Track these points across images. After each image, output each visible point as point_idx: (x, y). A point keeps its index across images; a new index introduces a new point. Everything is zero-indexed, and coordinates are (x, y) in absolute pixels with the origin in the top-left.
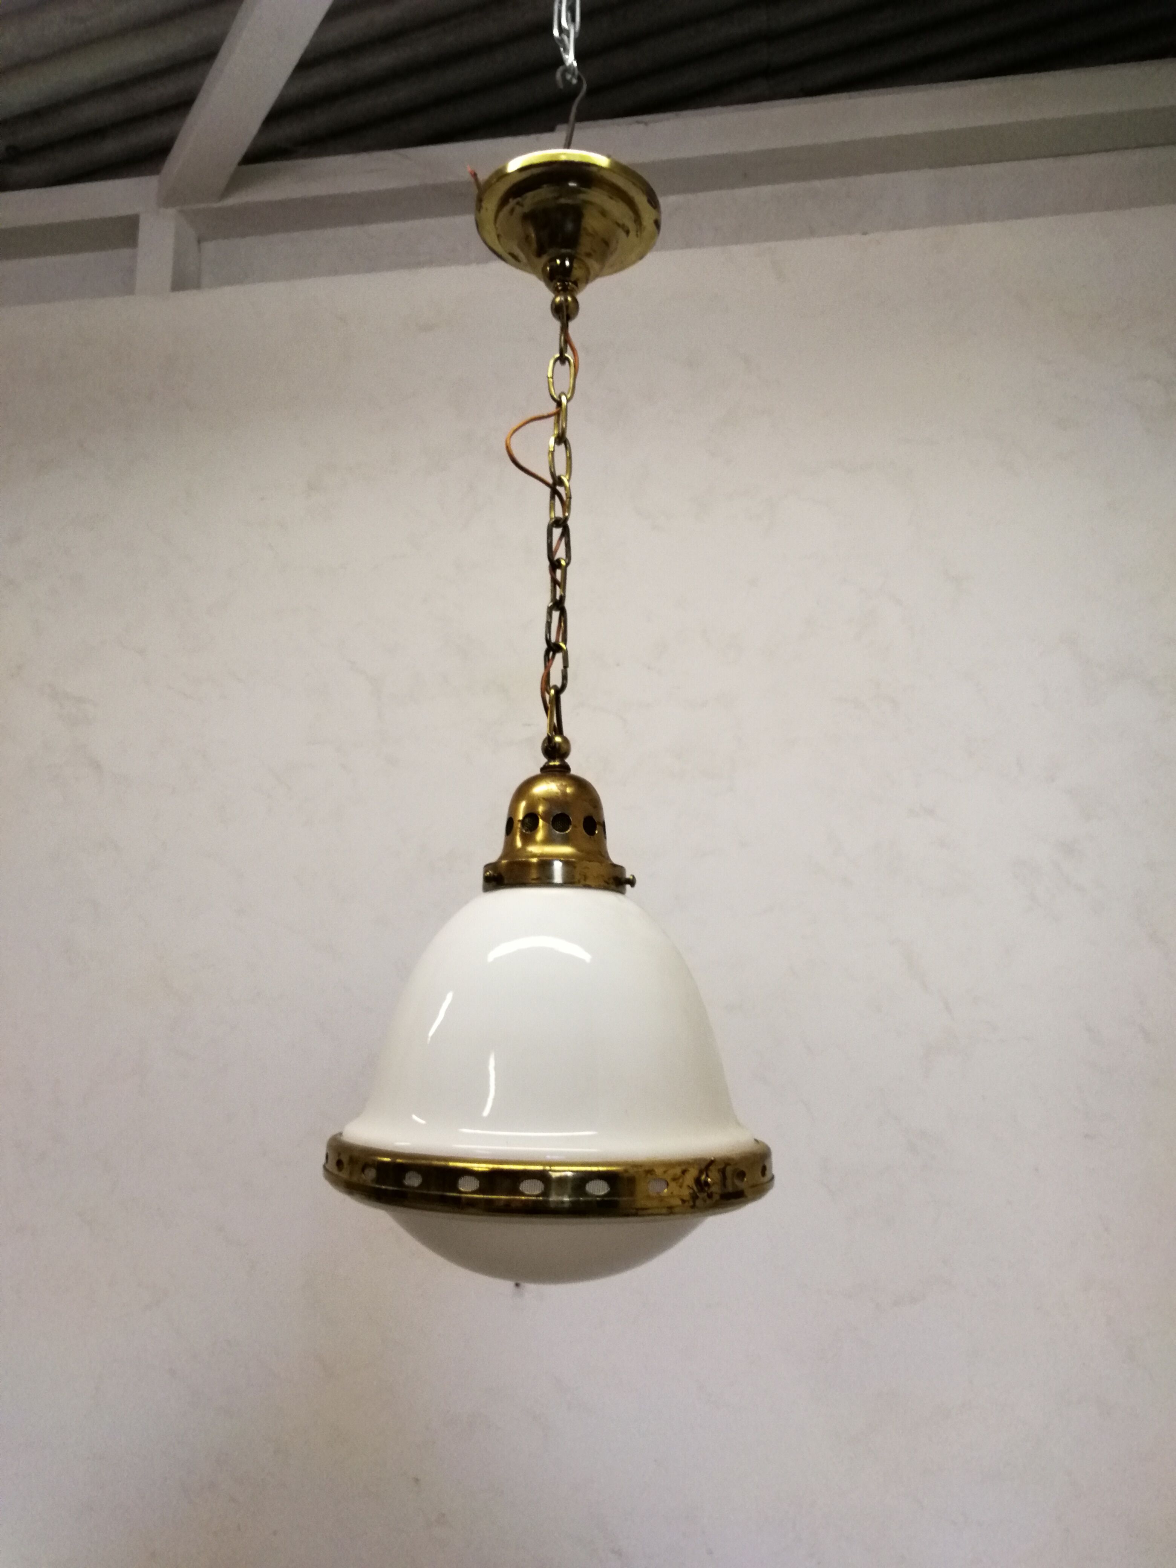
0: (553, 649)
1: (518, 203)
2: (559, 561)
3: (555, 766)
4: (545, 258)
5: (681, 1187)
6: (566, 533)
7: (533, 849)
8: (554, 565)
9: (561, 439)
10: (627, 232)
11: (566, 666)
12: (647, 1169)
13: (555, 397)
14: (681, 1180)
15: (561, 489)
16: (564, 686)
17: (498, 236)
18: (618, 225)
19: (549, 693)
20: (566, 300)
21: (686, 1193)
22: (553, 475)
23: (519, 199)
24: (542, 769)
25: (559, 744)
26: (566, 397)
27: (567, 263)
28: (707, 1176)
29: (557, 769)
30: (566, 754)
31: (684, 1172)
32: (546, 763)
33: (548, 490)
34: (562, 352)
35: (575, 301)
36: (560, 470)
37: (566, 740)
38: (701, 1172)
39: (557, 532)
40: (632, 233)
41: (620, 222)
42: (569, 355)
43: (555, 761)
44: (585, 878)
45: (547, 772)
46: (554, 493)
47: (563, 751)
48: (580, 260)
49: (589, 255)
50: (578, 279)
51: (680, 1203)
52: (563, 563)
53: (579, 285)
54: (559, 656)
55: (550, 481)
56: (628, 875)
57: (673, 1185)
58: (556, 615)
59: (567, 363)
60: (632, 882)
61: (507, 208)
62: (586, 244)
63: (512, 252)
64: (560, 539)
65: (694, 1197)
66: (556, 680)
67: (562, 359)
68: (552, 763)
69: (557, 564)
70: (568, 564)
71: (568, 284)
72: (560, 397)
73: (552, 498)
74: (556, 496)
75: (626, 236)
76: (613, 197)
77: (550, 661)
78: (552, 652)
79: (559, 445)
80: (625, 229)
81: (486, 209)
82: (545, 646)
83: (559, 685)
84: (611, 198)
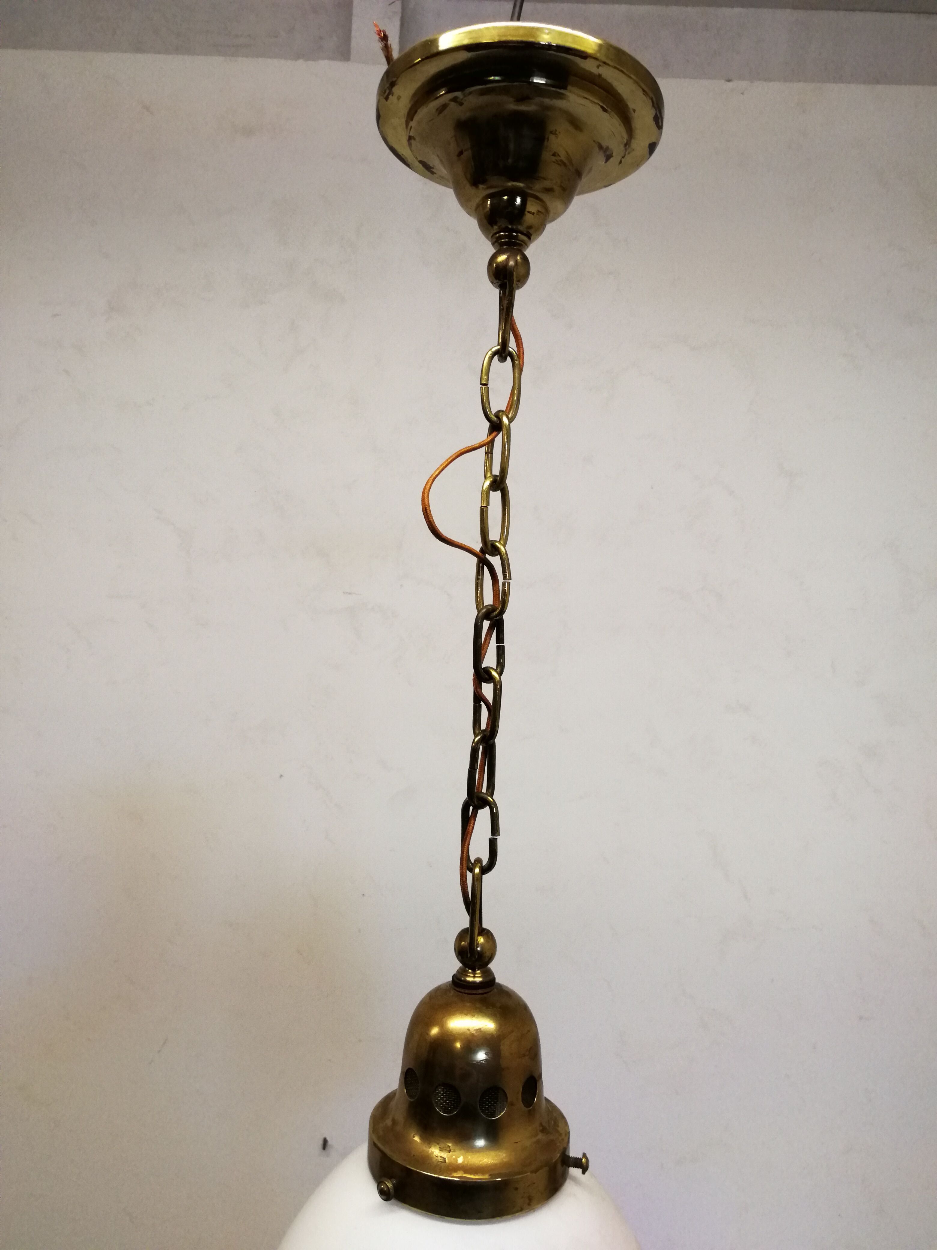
0: (475, 799)
1: (455, 100)
2: (487, 670)
3: (474, 981)
4: (483, 191)
6: (498, 626)
8: (482, 675)
9: (498, 483)
10: (608, 157)
11: (494, 829)
13: (492, 417)
15: (495, 561)
16: (491, 863)
17: (410, 138)
18: (600, 147)
19: (470, 873)
20: (516, 262)
22: (483, 539)
23: (458, 94)
24: (455, 982)
26: (506, 415)
27: (518, 201)
29: (480, 991)
30: (491, 960)
32: (461, 971)
33: (474, 562)
34: (504, 344)
35: (525, 259)
36: (494, 534)
37: (489, 937)
39: (486, 624)
40: (615, 158)
41: (604, 144)
42: (512, 346)
43: (474, 971)
45: (463, 990)
46: (483, 563)
47: (486, 955)
48: (537, 198)
49: (549, 190)
50: (530, 227)
52: (494, 674)
53: (532, 238)
54: (484, 815)
55: (479, 549)
56: (574, 1152)
59: (509, 358)
60: (582, 1165)
61: (433, 105)
62: (548, 174)
63: (425, 160)
66: (480, 851)
67: (502, 353)
68: (469, 974)
69: (485, 674)
70: (501, 675)
71: (517, 236)
72: (497, 416)
73: (480, 573)
74: (485, 568)
75: (605, 161)
76: (609, 110)
77: (472, 821)
78: (471, 808)
79: (495, 490)
80: (608, 153)
81: (399, 98)
82: (464, 796)
83: (485, 861)
84: (605, 110)
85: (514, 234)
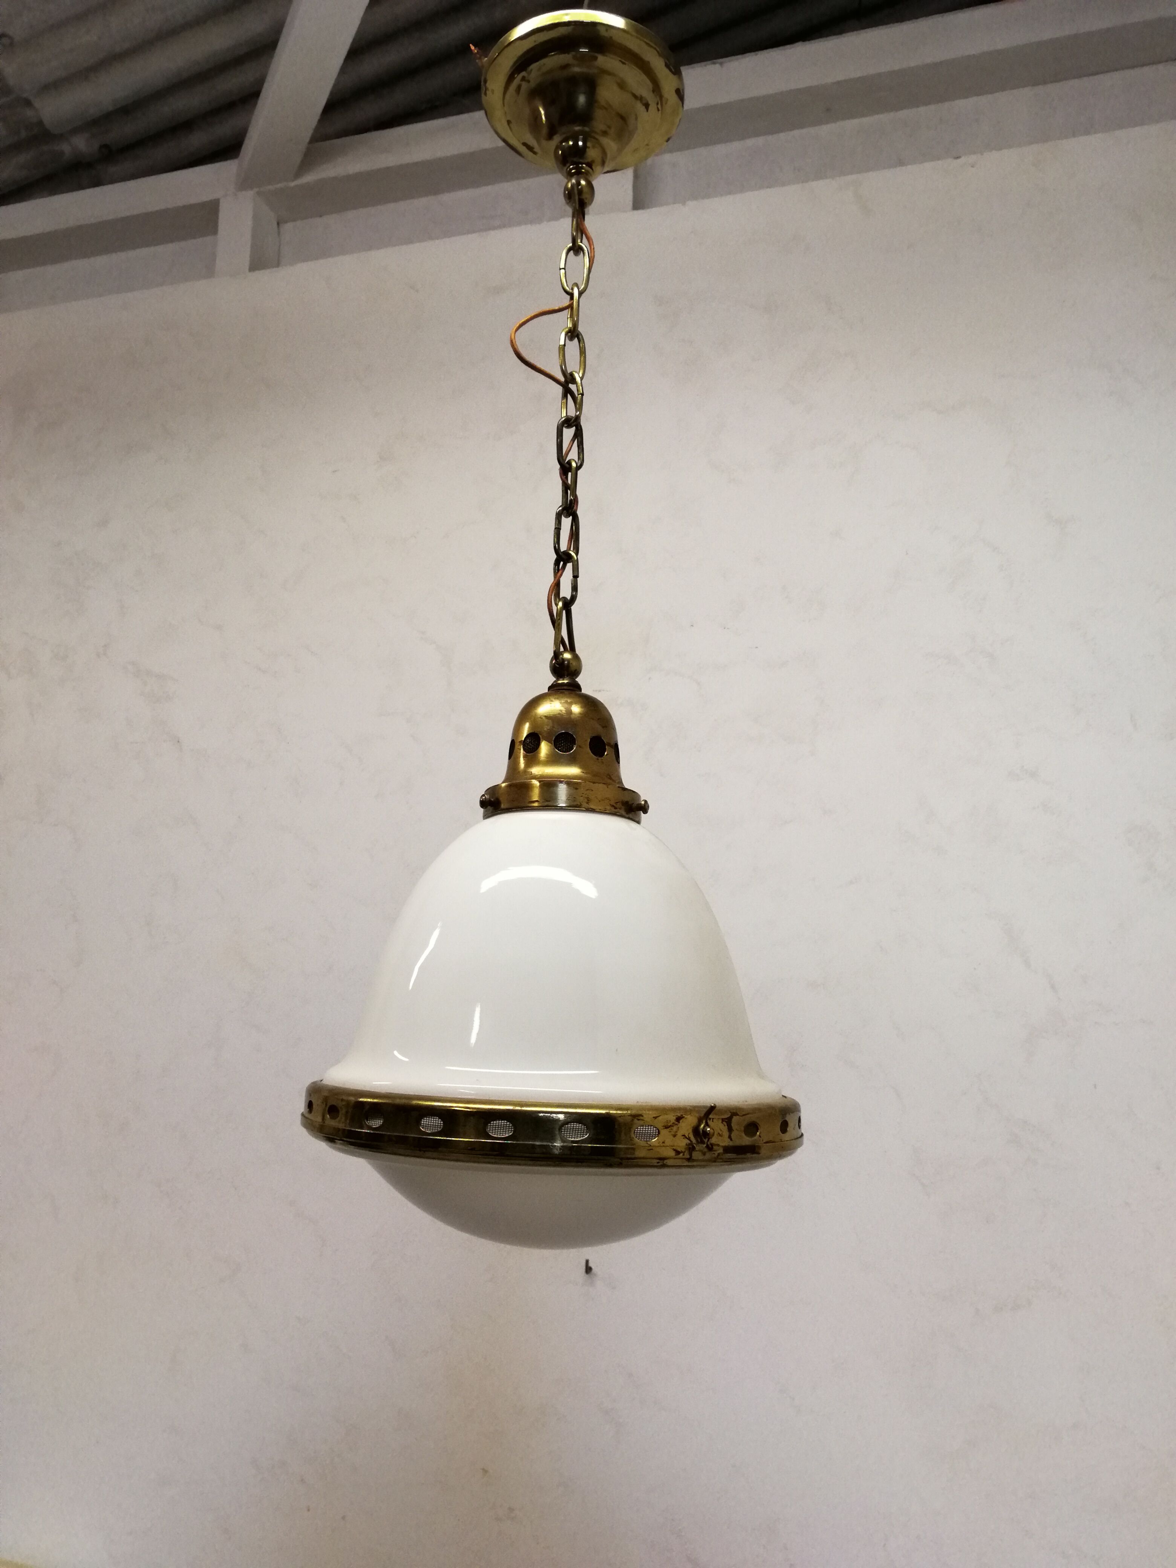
0: (563, 559)
1: (523, 79)
2: (570, 463)
3: (563, 684)
4: (557, 141)
5: (675, 1136)
6: (579, 435)
7: (536, 770)
8: (565, 468)
9: (573, 334)
10: (647, 106)
11: (576, 577)
12: (634, 1112)
13: (567, 288)
14: (675, 1128)
15: (572, 387)
16: (573, 598)
17: (509, 122)
18: (635, 96)
19: (557, 605)
20: (579, 183)
21: (682, 1144)
22: (564, 373)
23: (524, 74)
24: (550, 688)
25: (568, 660)
26: (578, 289)
27: (580, 143)
28: (707, 1125)
29: (565, 688)
30: (576, 673)
31: (678, 1119)
32: (555, 681)
33: (559, 390)
34: (575, 240)
35: (590, 185)
36: (573, 366)
37: (576, 657)
38: (700, 1121)
39: (569, 433)
40: (653, 107)
41: (638, 93)
42: (584, 245)
43: (563, 680)
44: (588, 801)
45: (555, 690)
46: (567, 392)
47: (573, 668)
48: (595, 138)
49: (605, 133)
50: (593, 161)
51: (673, 1154)
52: (575, 466)
53: (593, 167)
54: (569, 566)
55: (562, 379)
56: (642, 801)
57: (664, 1132)
58: (567, 522)
59: (581, 253)
60: (645, 809)
61: (513, 86)
62: (600, 121)
63: (526, 141)
64: (573, 441)
65: (691, 1148)
66: (566, 591)
67: (576, 249)
68: (560, 682)
69: (567, 466)
70: (579, 467)
71: (582, 167)
72: (572, 289)
73: (565, 396)
74: (569, 395)
75: (646, 110)
76: (626, 62)
77: (560, 572)
78: (562, 563)
79: (571, 339)
80: (644, 102)
81: (493, 91)
82: (554, 556)
83: (569, 597)
84: (624, 63)
85: (580, 165)
